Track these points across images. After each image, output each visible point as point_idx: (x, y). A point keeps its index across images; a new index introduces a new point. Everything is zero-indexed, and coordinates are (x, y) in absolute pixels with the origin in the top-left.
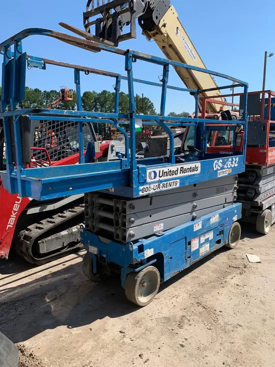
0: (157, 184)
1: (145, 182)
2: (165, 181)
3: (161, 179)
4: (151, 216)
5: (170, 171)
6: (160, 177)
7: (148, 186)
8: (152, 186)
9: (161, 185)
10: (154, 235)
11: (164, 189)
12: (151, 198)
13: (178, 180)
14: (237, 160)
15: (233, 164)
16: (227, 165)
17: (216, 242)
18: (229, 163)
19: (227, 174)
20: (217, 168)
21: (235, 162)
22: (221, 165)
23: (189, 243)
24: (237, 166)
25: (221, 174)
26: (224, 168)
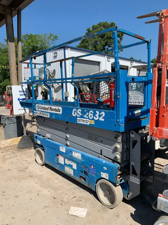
1: (35, 109)
2: (43, 112)
3: (41, 110)
5: (45, 108)
7: (37, 112)
9: (41, 113)
11: (42, 116)
12: (44, 119)
13: (49, 114)
14: (102, 114)
15: (96, 117)
16: (88, 116)
17: (81, 177)
18: (90, 115)
19: (88, 124)
20: (76, 115)
21: (100, 116)
22: (80, 114)
23: (58, 155)
24: (103, 120)
25: (80, 121)
26: (84, 118)
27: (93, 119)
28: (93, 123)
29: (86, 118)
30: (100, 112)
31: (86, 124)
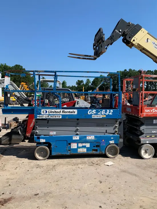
0: (47, 116)
1: (40, 114)
2: (52, 115)
3: (50, 114)
4: (48, 128)
5: (56, 111)
6: (49, 113)
7: (42, 116)
8: (44, 116)
9: (50, 116)
10: (49, 135)
11: (51, 118)
12: (48, 121)
13: (61, 116)
14: (111, 111)
15: (107, 113)
16: (101, 113)
17: (93, 150)
18: (102, 112)
19: (101, 117)
20: (91, 113)
21: (109, 112)
22: (95, 113)
23: (70, 144)
24: (112, 114)
25: (94, 117)
26: (98, 114)
27: (105, 114)
28: (105, 116)
29: (100, 115)
30: (110, 110)
31: (99, 117)
